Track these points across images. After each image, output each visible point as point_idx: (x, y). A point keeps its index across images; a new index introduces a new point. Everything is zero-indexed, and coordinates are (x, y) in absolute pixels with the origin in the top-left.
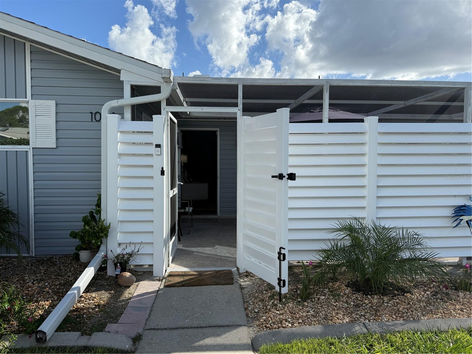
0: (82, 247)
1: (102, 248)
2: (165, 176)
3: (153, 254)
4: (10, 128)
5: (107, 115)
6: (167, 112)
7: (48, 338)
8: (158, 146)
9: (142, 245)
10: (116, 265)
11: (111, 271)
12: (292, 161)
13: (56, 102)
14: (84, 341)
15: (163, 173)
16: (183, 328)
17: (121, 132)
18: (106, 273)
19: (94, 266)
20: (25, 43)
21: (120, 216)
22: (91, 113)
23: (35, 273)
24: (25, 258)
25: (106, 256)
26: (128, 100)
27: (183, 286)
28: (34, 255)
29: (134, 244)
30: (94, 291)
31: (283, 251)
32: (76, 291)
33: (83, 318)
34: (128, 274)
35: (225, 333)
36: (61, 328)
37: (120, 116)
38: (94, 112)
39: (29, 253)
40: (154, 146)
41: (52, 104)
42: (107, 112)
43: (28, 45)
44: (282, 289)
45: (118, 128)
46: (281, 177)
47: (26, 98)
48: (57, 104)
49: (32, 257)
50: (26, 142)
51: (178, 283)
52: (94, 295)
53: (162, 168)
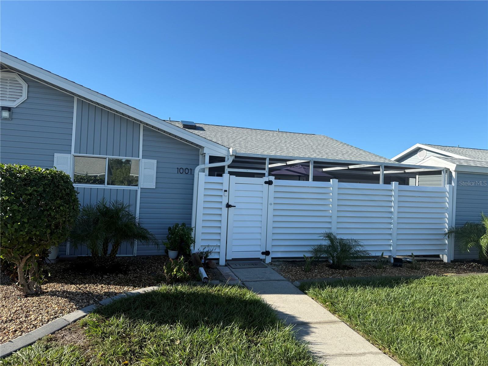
3: (219, 252)
5: (199, 173)
8: (227, 191)
13: (157, 161)
15: (228, 206)
16: (259, 281)
17: (205, 183)
20: (140, 124)
26: (207, 165)
28: (136, 256)
38: (179, 168)
39: (133, 254)
40: (223, 191)
41: (155, 161)
42: (198, 170)
43: (142, 125)
47: (139, 157)
49: (134, 257)
53: (227, 203)
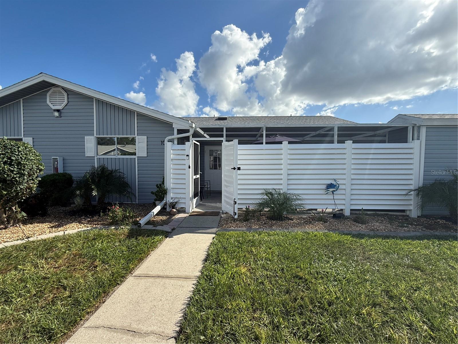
0: (157, 199)
1: (165, 199)
2: (190, 169)
3: (185, 203)
4: (126, 145)
5: (167, 143)
6: (192, 141)
7: (142, 226)
8: (188, 156)
9: (181, 199)
10: (170, 207)
11: (168, 209)
12: (239, 162)
14: (154, 228)
15: (189, 167)
16: (192, 227)
17: (172, 150)
18: (166, 210)
19: (161, 205)
21: (172, 186)
22: (161, 141)
23: (138, 209)
24: (134, 204)
25: (166, 202)
26: (176, 136)
27: (197, 216)
29: (178, 198)
30: (160, 216)
31: (235, 200)
32: (152, 213)
33: (155, 223)
34: (175, 210)
35: (207, 230)
36: (147, 224)
37: (172, 143)
39: (136, 202)
40: (186, 156)
41: (145, 137)
42: (167, 141)
43: (136, 114)
44: (235, 216)
45: (171, 148)
46: (234, 169)
47: (135, 135)
48: (147, 138)
50: (134, 154)
51: (195, 215)
52: (160, 217)
53: (189, 165)
